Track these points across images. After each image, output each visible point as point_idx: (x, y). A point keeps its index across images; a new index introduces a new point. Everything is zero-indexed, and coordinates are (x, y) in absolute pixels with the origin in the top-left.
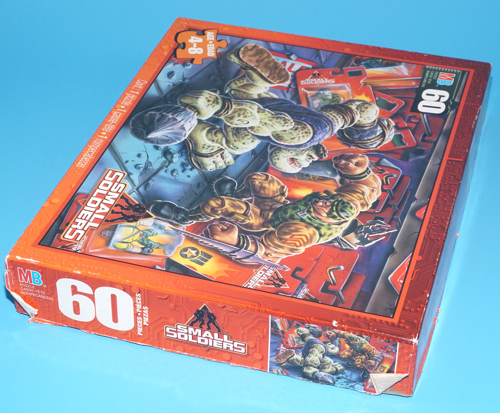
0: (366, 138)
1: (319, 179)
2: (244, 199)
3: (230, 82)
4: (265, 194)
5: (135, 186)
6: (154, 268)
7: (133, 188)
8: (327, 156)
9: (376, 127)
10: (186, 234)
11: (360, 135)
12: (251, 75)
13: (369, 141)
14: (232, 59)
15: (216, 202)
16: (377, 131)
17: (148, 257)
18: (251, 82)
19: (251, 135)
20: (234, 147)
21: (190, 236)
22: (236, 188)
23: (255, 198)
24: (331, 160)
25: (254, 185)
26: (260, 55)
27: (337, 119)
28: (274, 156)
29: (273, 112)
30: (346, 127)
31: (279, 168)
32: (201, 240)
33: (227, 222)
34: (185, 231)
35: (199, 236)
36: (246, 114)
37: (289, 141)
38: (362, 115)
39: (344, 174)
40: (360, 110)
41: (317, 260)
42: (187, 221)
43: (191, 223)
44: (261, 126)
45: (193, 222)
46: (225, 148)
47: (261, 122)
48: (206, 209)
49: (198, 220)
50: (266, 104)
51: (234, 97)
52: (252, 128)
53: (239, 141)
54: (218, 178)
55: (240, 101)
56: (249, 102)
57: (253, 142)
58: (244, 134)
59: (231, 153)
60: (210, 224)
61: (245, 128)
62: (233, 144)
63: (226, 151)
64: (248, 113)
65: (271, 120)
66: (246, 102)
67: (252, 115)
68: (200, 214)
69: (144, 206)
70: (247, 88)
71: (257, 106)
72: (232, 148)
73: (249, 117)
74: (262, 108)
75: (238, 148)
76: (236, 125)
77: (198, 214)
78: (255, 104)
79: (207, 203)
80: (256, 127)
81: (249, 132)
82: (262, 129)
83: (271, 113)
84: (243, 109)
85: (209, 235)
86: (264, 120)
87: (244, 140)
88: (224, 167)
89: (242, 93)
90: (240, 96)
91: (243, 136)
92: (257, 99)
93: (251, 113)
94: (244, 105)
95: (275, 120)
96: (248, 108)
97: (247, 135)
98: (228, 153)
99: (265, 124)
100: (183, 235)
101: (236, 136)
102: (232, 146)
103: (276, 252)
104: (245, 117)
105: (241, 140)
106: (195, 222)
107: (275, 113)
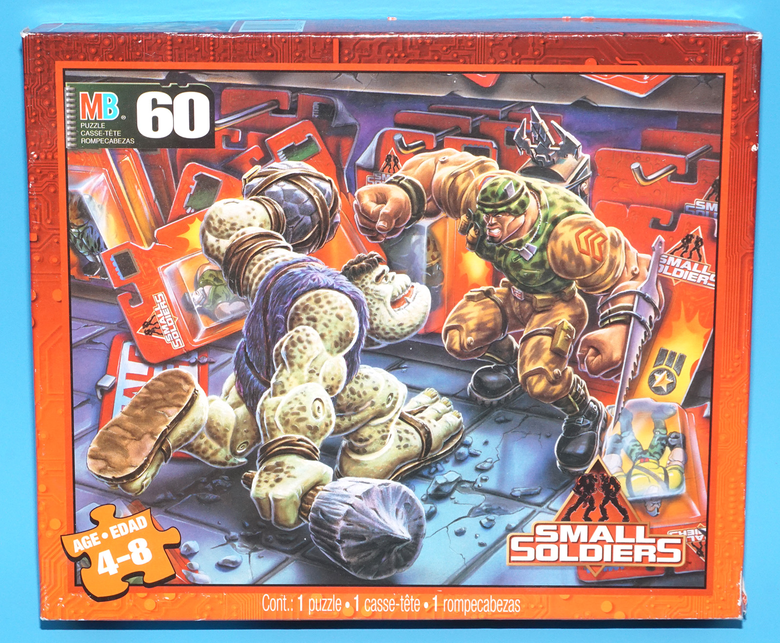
0: (309, 203)
1: (435, 249)
2: (516, 345)
3: (212, 465)
4: (495, 319)
5: (534, 511)
6: (710, 418)
7: (540, 512)
8: (372, 252)
9: (272, 194)
10: (623, 400)
11: (301, 214)
12: (182, 436)
13: (315, 197)
14: (145, 483)
15: (536, 384)
16: (283, 190)
17: (687, 435)
18: (203, 429)
19: (353, 385)
20: (389, 400)
21: (625, 393)
22: (492, 366)
23: (509, 330)
24: (380, 244)
25: (477, 342)
26: (117, 440)
27: (267, 262)
28: (396, 333)
29: (277, 370)
30: (284, 243)
31: (424, 317)
32: (630, 376)
33: (578, 353)
34: (616, 405)
35: (620, 381)
36: (295, 410)
37: (350, 322)
38: (245, 224)
39: (413, 215)
40: (230, 232)
41: (628, 205)
42: (592, 409)
43: (595, 403)
44: (321, 378)
45: (592, 401)
46: (397, 413)
47: (310, 380)
48: (555, 392)
49: (585, 395)
50: (257, 388)
51: (254, 444)
52: (330, 390)
53: (372, 398)
54: (476, 398)
55: (261, 432)
56: (260, 416)
57: (367, 377)
58: (351, 396)
59: (407, 401)
60: (590, 375)
61: (334, 400)
62: (383, 405)
63: (405, 409)
64: (292, 409)
65: (301, 366)
66: (262, 420)
67: (296, 399)
68: (570, 397)
69: (577, 481)
70: (223, 432)
71: (268, 399)
72: (395, 403)
73: (301, 403)
74: (270, 390)
75: (392, 395)
76: (329, 416)
77: (572, 400)
78: (262, 405)
79: (541, 395)
80: (325, 385)
81: (344, 391)
82: (329, 373)
83: (281, 371)
84: (284, 419)
85: (614, 368)
86: (303, 377)
87: (367, 391)
88: (445, 399)
89: (239, 435)
90: (249, 435)
91: (356, 396)
92: (247, 407)
93: (290, 403)
94: (272, 421)
95: (297, 360)
96: (279, 412)
97: (352, 391)
98: (408, 405)
99: (314, 372)
100: (626, 405)
101: (360, 407)
102: (388, 406)
103: (626, 265)
104: (303, 409)
105: (368, 396)
106: (590, 398)
107: (278, 366)
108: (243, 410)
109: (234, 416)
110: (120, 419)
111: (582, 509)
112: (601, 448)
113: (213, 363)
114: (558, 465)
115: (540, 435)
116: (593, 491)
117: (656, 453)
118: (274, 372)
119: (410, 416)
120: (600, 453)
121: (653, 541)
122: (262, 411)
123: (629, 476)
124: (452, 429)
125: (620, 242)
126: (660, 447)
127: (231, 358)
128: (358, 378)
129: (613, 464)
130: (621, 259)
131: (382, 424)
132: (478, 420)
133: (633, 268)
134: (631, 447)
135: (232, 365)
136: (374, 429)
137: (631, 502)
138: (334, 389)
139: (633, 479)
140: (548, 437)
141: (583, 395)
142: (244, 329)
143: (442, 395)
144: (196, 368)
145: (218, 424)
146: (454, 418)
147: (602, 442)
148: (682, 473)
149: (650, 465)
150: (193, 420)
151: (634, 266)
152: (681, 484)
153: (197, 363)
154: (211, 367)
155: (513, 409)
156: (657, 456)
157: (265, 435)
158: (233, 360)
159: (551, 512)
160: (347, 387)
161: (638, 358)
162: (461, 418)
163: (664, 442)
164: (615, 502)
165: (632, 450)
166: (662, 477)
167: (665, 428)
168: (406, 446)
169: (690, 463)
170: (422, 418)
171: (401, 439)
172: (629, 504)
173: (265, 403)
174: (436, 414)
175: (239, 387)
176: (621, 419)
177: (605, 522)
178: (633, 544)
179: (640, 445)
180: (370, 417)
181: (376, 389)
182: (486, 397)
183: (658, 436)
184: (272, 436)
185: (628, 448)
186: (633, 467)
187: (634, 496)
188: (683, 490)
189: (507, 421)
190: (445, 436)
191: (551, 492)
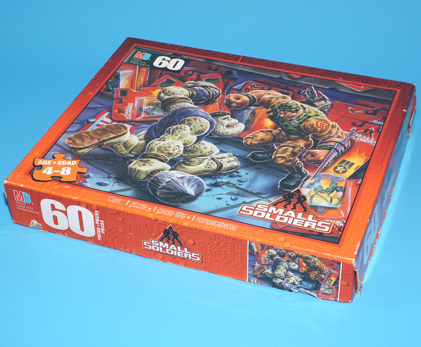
0: (207, 94)
2: (276, 148)
3: (118, 154)
4: (270, 139)
5: (260, 199)
6: (360, 184)
8: (226, 111)
9: (194, 89)
10: (319, 172)
11: (203, 96)
12: (111, 143)
13: (211, 93)
15: (279, 160)
16: (199, 89)
17: (347, 188)
18: (122, 143)
20: (209, 153)
21: (321, 170)
22: (262, 152)
23: (275, 143)
25: (258, 144)
26: (83, 137)
27: (181, 105)
28: (224, 135)
29: (165, 134)
30: (191, 102)
31: (238, 133)
33: (304, 155)
34: (315, 173)
35: (320, 166)
36: (166, 147)
37: (205, 128)
38: (178, 94)
39: (249, 105)
40: (171, 95)
41: (343, 117)
42: (303, 172)
43: (305, 171)
44: (183, 140)
45: (304, 170)
46: (211, 157)
47: (178, 140)
48: (287, 165)
49: (302, 168)
50: (154, 137)
51: (141, 152)
52: (185, 144)
53: (202, 150)
54: (250, 160)
55: (146, 150)
56: (149, 145)
57: (203, 144)
58: (193, 148)
59: (218, 154)
60: (307, 162)
61: (184, 147)
62: (206, 153)
63: (214, 157)
64: (165, 146)
65: (176, 135)
66: (149, 146)
67: (168, 144)
68: (294, 167)
69: (286, 194)
70: (130, 146)
71: (156, 141)
72: (212, 154)
73: (169, 145)
74: (159, 139)
75: (211, 151)
76: (180, 151)
77: (295, 168)
78: (153, 142)
79: (281, 164)
80: (184, 142)
81: (190, 146)
82: (187, 140)
83: (167, 135)
84: (159, 148)
85: (319, 162)
86: (176, 138)
87: (201, 148)
88: (235, 157)
89: (136, 148)
90: (140, 149)
91: (195, 149)
92: (145, 141)
93: (165, 144)
94: (153, 147)
95: (176, 133)
96: (158, 146)
97: (194, 147)
98: (217, 156)
99: (181, 138)
100: (320, 174)
101: (195, 152)
102: (207, 154)
103: (336, 133)
104: (170, 147)
105: (201, 150)
106: (303, 169)
107: (166, 133)
108: (143, 142)
109: (138, 142)
110: (89, 132)
111: (284, 203)
112: (302, 185)
113: (140, 126)
114: (279, 187)
115: (274, 176)
116: (292, 198)
117: (329, 191)
118: (164, 134)
119: (216, 159)
120: (301, 187)
121: (316, 221)
122: (151, 144)
123: (312, 197)
124: (233, 166)
125: (336, 127)
126: (331, 190)
127: (148, 127)
128: (199, 144)
129: (305, 191)
130: (334, 131)
131: (202, 159)
132: (247, 166)
133: (339, 135)
134: (317, 187)
135: (147, 128)
136: (198, 159)
137: (310, 206)
138: (186, 144)
139: (314, 198)
140: (278, 177)
141: (301, 167)
142: (159, 120)
143: (234, 156)
144: (131, 126)
145: (129, 143)
146: (236, 163)
147: (303, 183)
148: (340, 200)
149: (325, 195)
150: (119, 140)
151: (339, 134)
152: (338, 204)
153: (133, 125)
154: (139, 127)
155: (266, 166)
156: (329, 193)
157: (147, 151)
158: (148, 128)
159: (268, 201)
160: (193, 145)
161: (331, 160)
162: (240, 164)
163: (334, 189)
164: (302, 205)
165: (317, 189)
166: (329, 200)
167: (337, 184)
168: (208, 167)
169: (345, 198)
170: (221, 161)
171: (208, 165)
172: (308, 206)
173: (154, 142)
174: (228, 160)
175: (146, 135)
176: (316, 178)
177: (294, 210)
178: (305, 221)
179: (322, 188)
180: (198, 156)
181: (205, 148)
182: (254, 160)
183: (332, 186)
184: (150, 152)
185: (316, 187)
186: (315, 194)
187: (312, 204)
188: (339, 206)
189: (260, 169)
190: (229, 168)
191: (270, 195)
